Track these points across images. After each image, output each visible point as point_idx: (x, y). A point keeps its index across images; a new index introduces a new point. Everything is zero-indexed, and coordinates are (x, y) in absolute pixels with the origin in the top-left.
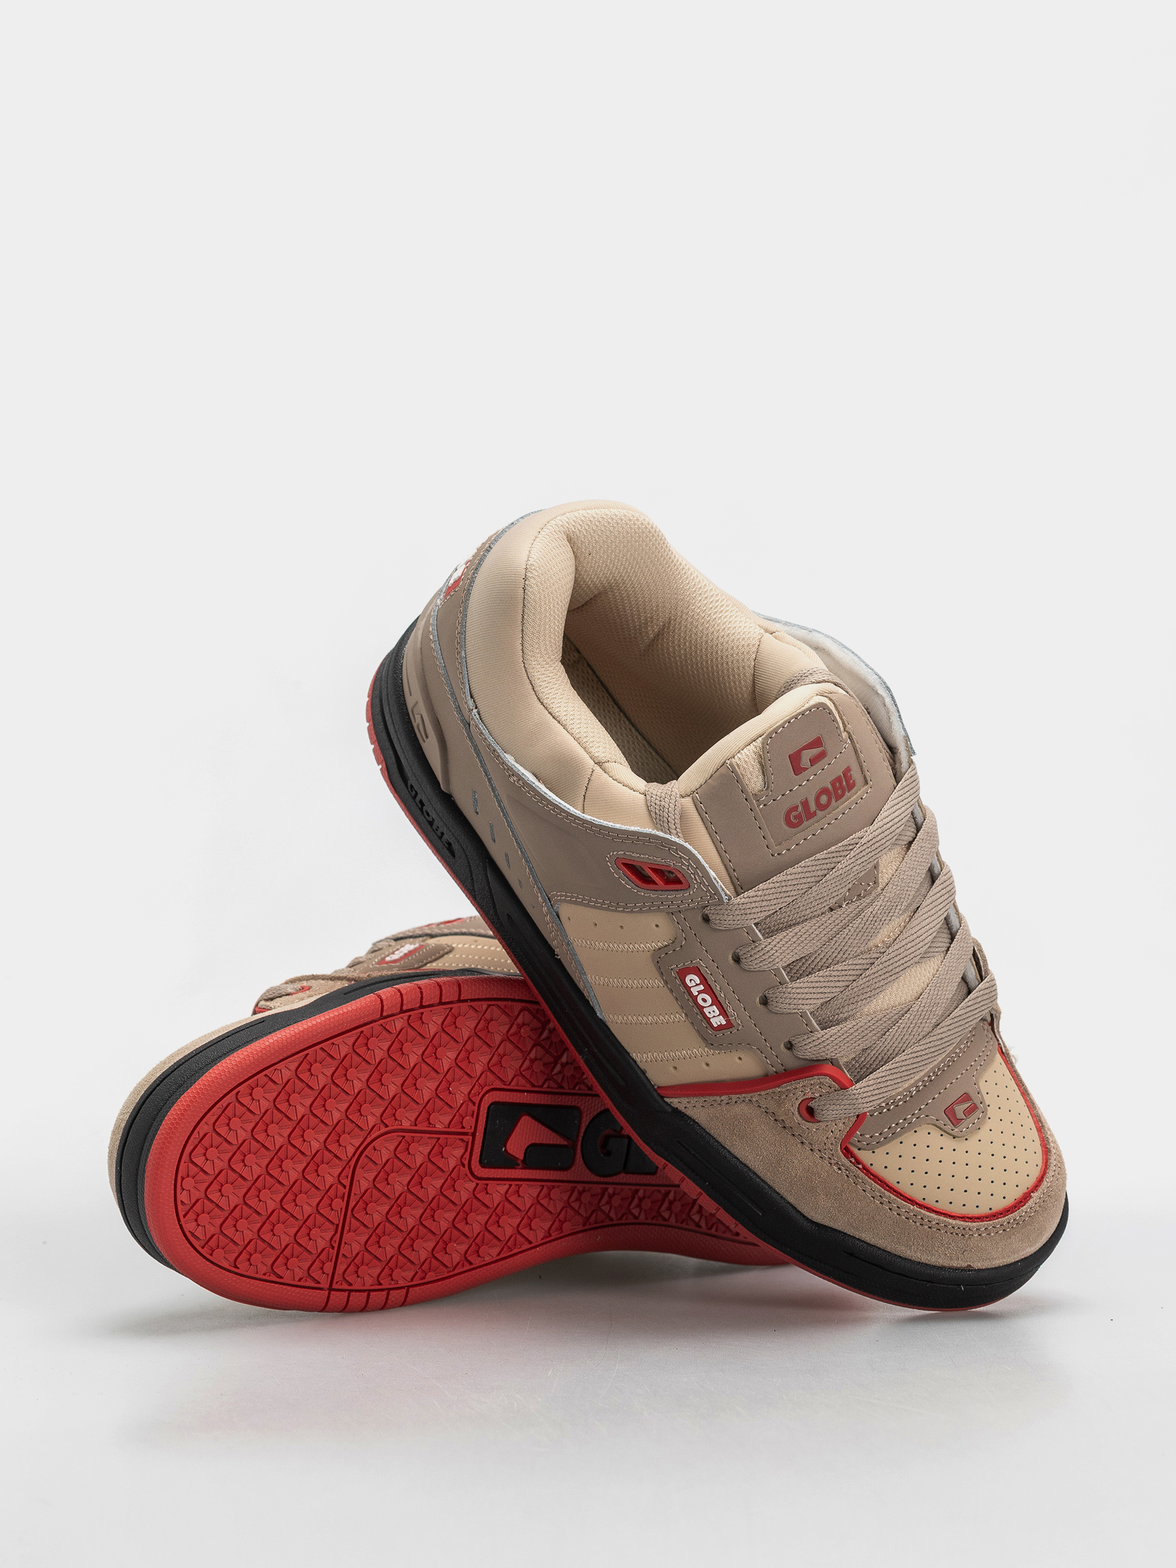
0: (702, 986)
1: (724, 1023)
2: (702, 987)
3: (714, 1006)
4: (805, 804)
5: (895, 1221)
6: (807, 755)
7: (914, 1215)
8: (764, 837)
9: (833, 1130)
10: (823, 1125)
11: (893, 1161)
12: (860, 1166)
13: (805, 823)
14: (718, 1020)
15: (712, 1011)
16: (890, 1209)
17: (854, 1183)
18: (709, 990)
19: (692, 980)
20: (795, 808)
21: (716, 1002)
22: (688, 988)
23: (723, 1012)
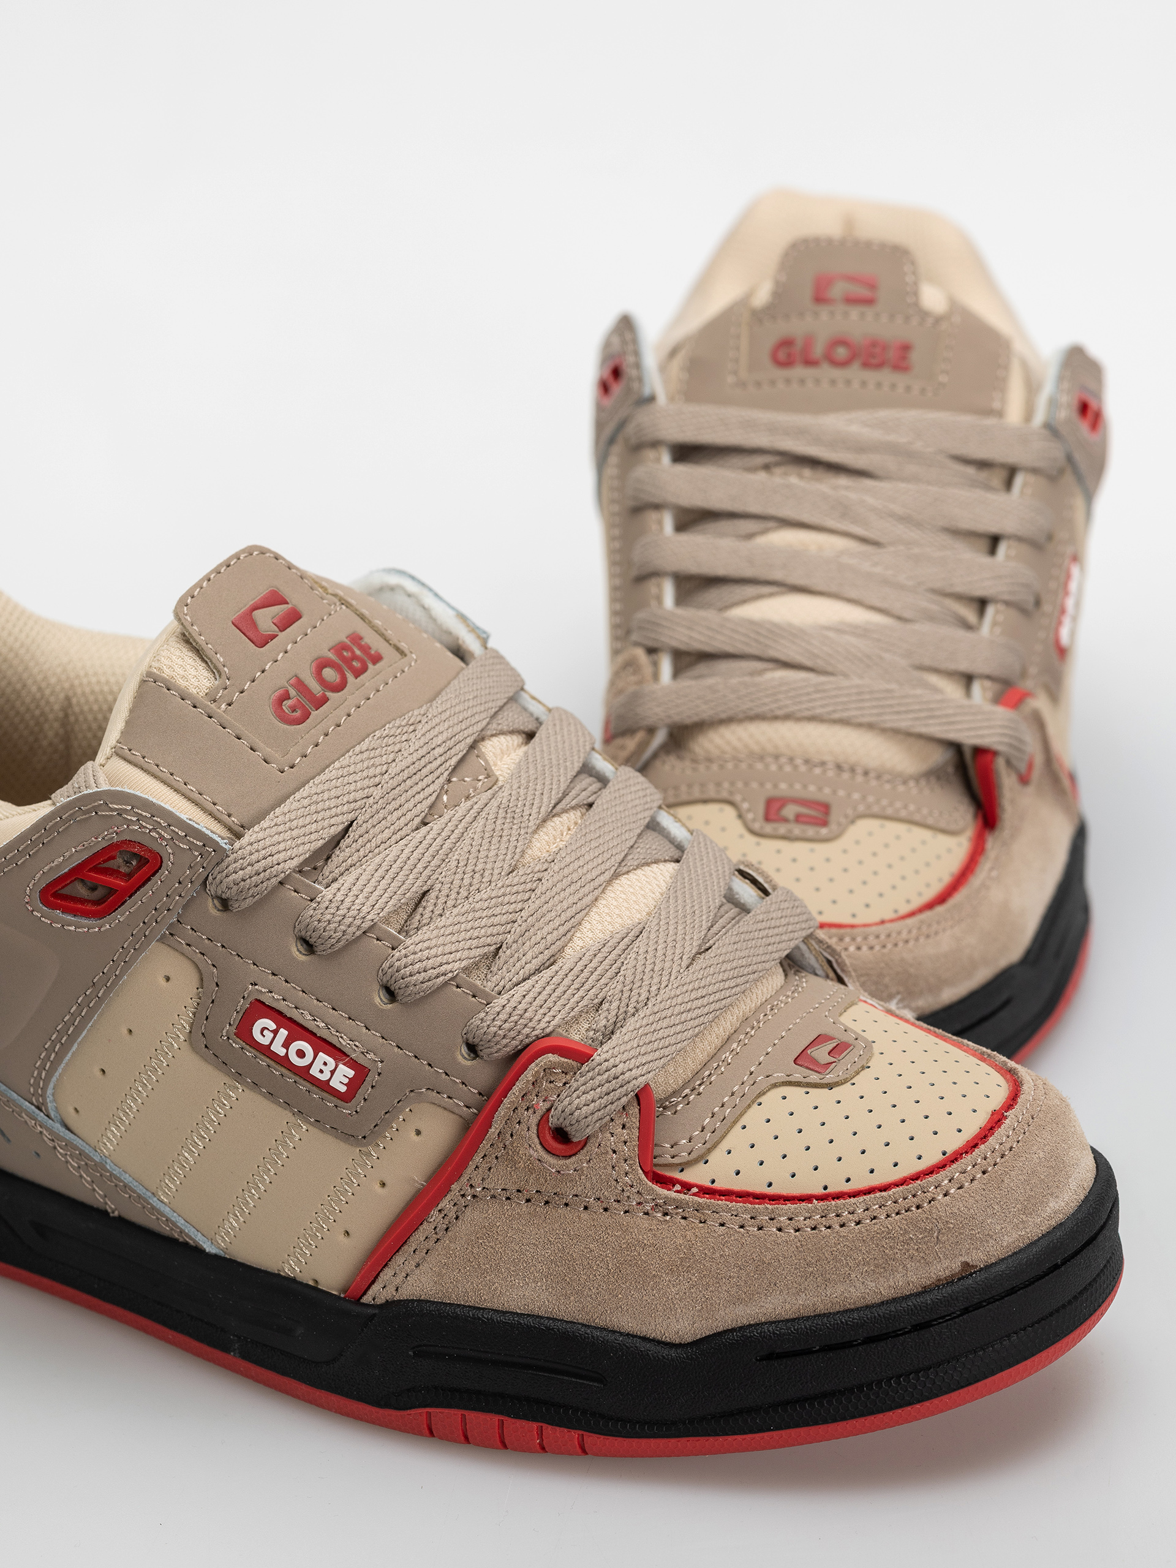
0: (282, 1030)
1: (351, 1073)
2: (283, 1033)
3: (321, 1054)
4: (300, 685)
5: (799, 1244)
6: (265, 619)
7: (822, 1217)
8: (252, 749)
9: (613, 1147)
10: (592, 1147)
11: (744, 1159)
12: (695, 1190)
13: (314, 713)
14: (341, 1077)
15: (323, 1066)
16: (780, 1230)
17: (701, 1222)
18: (298, 1030)
19: (263, 1029)
20: (286, 696)
21: (322, 1044)
22: (266, 1051)
23: (338, 1053)
